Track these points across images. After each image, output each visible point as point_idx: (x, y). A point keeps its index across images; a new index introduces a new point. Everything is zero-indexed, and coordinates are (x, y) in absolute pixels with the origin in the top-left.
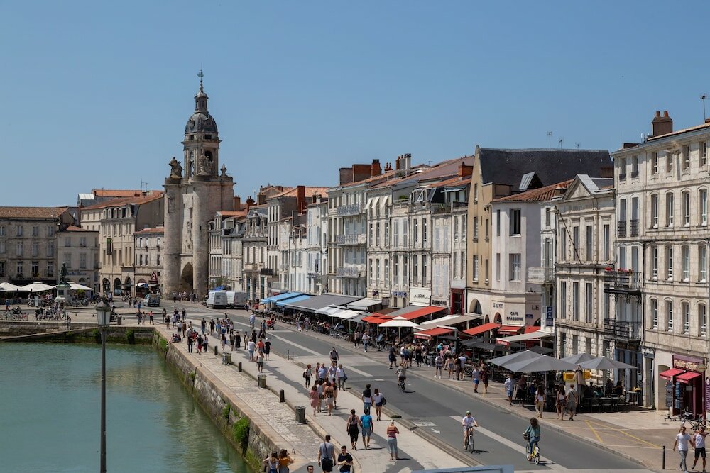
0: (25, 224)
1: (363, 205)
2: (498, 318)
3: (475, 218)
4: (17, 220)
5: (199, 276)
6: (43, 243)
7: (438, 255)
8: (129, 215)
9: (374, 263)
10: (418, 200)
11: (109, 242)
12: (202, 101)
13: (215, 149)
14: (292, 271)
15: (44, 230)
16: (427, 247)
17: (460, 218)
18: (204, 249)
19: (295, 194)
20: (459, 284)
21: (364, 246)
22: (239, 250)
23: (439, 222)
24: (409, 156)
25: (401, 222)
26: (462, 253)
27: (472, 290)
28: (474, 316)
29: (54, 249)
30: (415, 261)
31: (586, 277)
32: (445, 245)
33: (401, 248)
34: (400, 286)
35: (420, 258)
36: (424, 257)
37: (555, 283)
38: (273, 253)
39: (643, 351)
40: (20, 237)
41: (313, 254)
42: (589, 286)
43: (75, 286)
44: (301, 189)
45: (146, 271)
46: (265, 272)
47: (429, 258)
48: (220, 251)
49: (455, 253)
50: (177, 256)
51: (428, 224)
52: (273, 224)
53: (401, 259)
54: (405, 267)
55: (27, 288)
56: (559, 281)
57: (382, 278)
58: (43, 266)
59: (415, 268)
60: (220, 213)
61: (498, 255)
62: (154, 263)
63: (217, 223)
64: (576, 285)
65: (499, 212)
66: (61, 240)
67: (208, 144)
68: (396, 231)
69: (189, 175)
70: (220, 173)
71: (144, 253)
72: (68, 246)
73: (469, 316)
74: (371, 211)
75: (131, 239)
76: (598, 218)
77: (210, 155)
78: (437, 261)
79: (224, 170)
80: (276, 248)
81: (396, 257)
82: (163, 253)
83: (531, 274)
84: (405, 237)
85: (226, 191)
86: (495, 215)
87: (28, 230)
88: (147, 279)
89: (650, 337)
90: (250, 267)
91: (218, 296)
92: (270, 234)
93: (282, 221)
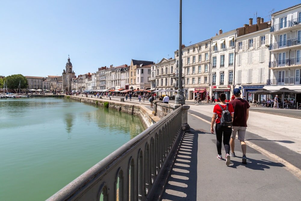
0: (36, 79)
1: (104, 73)
2: (138, 89)
3: (132, 72)
4: (35, 79)
5: (69, 89)
6: (40, 83)
7: (122, 80)
8: (55, 79)
9: (107, 83)
10: (118, 71)
11: (52, 84)
12: (69, 60)
13: (72, 68)
14: (88, 86)
15: (40, 81)
16: (120, 79)
17: (127, 73)
18: (70, 84)
19: (88, 74)
20: (127, 84)
21: (105, 80)
22: (77, 84)
23: (122, 74)
24: (112, 65)
25: (113, 75)
26: (128, 79)
27: (131, 85)
28: (131, 90)
29: (42, 84)
30: (117, 82)
31: (165, 77)
32: (124, 78)
33: (113, 80)
34: (113, 86)
35: (118, 81)
36: (119, 81)
37: (156, 80)
38: (84, 84)
39: (184, 89)
40: (35, 82)
41: (93, 83)
42: (166, 79)
43: (47, 90)
44: (89, 73)
45: (59, 88)
46: (82, 87)
47: (120, 81)
48: (73, 84)
49: (126, 79)
50: (65, 86)
51: (120, 75)
52: (84, 79)
53: (113, 82)
54: (114, 83)
55: (37, 90)
56: (156, 79)
57: (109, 85)
58: (40, 87)
59: (117, 83)
60: (73, 78)
61: (138, 78)
62: (60, 87)
63: (73, 80)
64: (162, 80)
65: (138, 70)
66: (43, 82)
67: (70, 67)
68: (112, 77)
69: (67, 72)
70: (72, 72)
71: (58, 86)
72: (45, 83)
73: (130, 90)
74: (106, 74)
75: (56, 83)
76: (169, 65)
77: (71, 69)
78: (122, 81)
79: (73, 71)
80: (85, 83)
81: (112, 81)
82: (62, 85)
83: (149, 79)
84: (114, 78)
85: (74, 75)
86: (137, 71)
87: (37, 80)
88: (59, 90)
89: (186, 86)
90: (79, 87)
91: (74, 91)
92: (83, 81)
93: (86, 78)
